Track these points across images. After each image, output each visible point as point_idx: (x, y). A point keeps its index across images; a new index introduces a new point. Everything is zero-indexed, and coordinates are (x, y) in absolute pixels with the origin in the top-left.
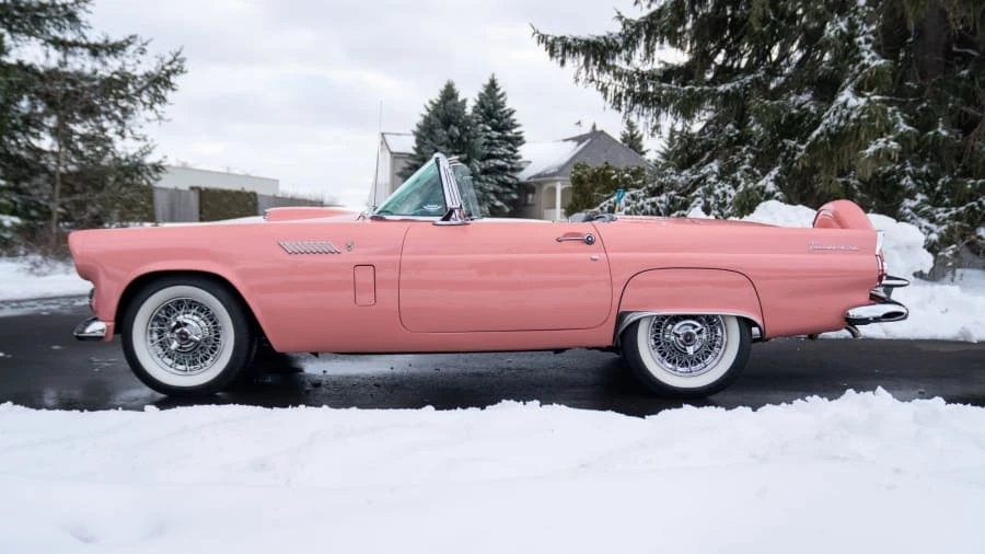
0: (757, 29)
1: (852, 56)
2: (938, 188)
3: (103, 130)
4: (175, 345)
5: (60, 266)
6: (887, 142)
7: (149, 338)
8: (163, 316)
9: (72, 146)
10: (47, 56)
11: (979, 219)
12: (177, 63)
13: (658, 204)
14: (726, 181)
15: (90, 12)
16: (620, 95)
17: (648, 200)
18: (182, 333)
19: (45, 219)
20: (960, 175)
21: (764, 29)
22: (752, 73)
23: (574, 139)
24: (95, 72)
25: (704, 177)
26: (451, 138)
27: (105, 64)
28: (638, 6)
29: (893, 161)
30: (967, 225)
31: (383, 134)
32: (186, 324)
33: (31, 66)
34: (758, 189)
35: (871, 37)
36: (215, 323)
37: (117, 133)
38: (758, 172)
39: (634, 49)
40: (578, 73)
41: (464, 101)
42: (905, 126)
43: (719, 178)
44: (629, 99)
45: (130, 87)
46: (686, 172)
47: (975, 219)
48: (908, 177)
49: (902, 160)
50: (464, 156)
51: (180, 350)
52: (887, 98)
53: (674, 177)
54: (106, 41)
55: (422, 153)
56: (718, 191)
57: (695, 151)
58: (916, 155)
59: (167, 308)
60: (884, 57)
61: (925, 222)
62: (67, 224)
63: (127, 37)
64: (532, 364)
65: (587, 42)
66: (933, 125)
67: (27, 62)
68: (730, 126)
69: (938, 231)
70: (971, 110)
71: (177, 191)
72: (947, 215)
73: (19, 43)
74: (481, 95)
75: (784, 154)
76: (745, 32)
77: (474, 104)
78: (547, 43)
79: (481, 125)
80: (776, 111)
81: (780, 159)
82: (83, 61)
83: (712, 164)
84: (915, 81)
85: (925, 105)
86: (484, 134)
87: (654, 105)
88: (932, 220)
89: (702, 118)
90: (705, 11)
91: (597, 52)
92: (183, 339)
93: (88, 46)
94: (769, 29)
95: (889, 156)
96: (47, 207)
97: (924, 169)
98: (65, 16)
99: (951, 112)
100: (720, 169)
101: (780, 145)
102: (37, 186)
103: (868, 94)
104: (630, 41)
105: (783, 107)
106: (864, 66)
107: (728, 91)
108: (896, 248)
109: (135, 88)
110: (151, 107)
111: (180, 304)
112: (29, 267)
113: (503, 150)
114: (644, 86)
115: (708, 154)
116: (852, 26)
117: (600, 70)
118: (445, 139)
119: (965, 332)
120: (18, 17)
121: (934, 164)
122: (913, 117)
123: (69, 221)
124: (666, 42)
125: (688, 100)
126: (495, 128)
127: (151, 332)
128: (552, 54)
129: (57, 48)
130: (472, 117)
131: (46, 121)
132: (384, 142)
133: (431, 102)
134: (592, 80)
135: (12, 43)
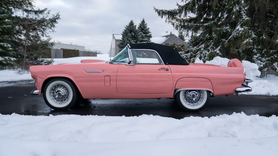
0: (215, 9)
1: (240, 17)
2: (263, 53)
3: (38, 34)
4: (57, 96)
5: (26, 72)
6: (249, 40)
7: (50, 94)
8: (54, 88)
9: (29, 39)
10: (23, 14)
11: (274, 61)
12: (58, 16)
13: (188, 56)
14: (206, 50)
15: (35, 3)
16: (178, 25)
17: (185, 55)
18: (59, 93)
19: (22, 58)
20: (269, 49)
21: (217, 9)
22: (213, 20)
23: (165, 36)
24: (36, 18)
25: (200, 49)
26: (132, 36)
27: (39, 16)
28: (183, 2)
29: (251, 45)
30: (271, 62)
31: (113, 35)
32: (60, 91)
33: (19, 17)
34: (214, 52)
35: (245, 12)
36: (68, 91)
37: (41, 35)
38: (215, 48)
39: (181, 13)
40: (166, 20)
41: (136, 26)
42: (254, 36)
43: (204, 49)
44: (180, 27)
45: (45, 22)
46: (195, 47)
47: (273, 61)
48: (255, 49)
49: (253, 45)
50: (136, 41)
51: (58, 98)
52: (249, 28)
53: (192, 49)
54: (39, 10)
55: (124, 40)
56: (204, 53)
57: (198, 41)
58: (257, 43)
59: (55, 86)
60: (249, 17)
61: (259, 62)
62: (28, 59)
63: (45, 9)
64: (152, 101)
65: (169, 12)
66: (262, 35)
67: (18, 16)
68: (207, 35)
69: (263, 64)
70: (272, 31)
71: (57, 50)
72: (265, 60)
73: (16, 11)
74: (140, 24)
75: (222, 43)
76: (212, 10)
77: (138, 26)
78: (158, 12)
79: (140, 32)
80: (220, 31)
81: (221, 44)
82: (33, 16)
83: (202, 45)
84: (257, 24)
85: (260, 30)
86: (141, 35)
87: (187, 29)
88: (261, 61)
89: (200, 32)
90: (201, 3)
91: (171, 14)
92: (59, 95)
93: (34, 11)
94: (218, 9)
95: (250, 43)
96: (23, 55)
97: (259, 47)
98: (28, 4)
99: (267, 32)
100: (204, 46)
101: (221, 40)
102: (20, 49)
103: (244, 27)
104: (180, 12)
105: (222, 30)
106: (243, 20)
107: (207, 25)
108: (251, 70)
109: (47, 23)
110: (51, 28)
111: (58, 85)
112: (18, 72)
113: (146, 39)
114: (184, 23)
115: (201, 42)
116: (240, 8)
117: (172, 19)
118: (130, 36)
119: (268, 93)
120: (16, 4)
121: (262, 46)
122: (256, 33)
123: (28, 58)
124: (190, 12)
125: (196, 28)
126: (144, 33)
127: (51, 93)
128: (159, 15)
129: (26, 12)
130: (137, 30)
131: (23, 32)
132: (113, 37)
133: (127, 26)
134: (170, 22)
135: (14, 11)
